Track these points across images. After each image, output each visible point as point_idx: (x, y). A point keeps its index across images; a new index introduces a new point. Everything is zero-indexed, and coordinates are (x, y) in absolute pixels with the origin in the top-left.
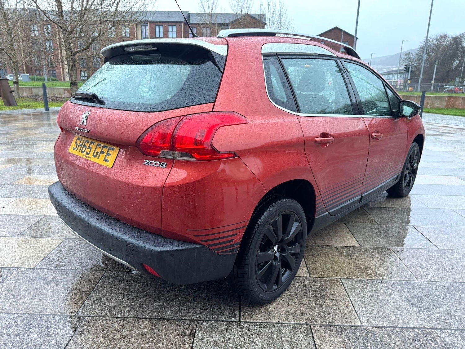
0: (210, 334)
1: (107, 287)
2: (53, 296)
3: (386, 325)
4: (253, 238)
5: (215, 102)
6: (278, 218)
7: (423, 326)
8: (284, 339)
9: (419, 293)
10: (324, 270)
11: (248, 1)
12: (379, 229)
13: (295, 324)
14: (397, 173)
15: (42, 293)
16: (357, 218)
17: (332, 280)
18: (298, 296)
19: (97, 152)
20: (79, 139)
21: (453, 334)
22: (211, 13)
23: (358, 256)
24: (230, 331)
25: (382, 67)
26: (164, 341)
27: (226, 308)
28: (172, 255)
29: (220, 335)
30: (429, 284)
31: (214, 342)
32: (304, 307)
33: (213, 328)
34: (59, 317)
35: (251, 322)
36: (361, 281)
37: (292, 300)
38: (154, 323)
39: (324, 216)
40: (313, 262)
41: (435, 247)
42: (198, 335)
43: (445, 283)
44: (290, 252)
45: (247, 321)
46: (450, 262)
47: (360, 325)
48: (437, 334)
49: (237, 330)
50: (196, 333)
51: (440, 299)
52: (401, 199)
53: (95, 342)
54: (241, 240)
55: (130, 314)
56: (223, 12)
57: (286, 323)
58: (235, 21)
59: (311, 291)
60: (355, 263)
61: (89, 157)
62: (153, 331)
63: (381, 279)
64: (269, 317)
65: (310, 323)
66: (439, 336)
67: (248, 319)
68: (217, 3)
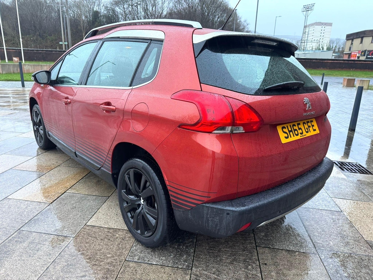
19: (307, 128)
20: (283, 128)
61: (305, 135)
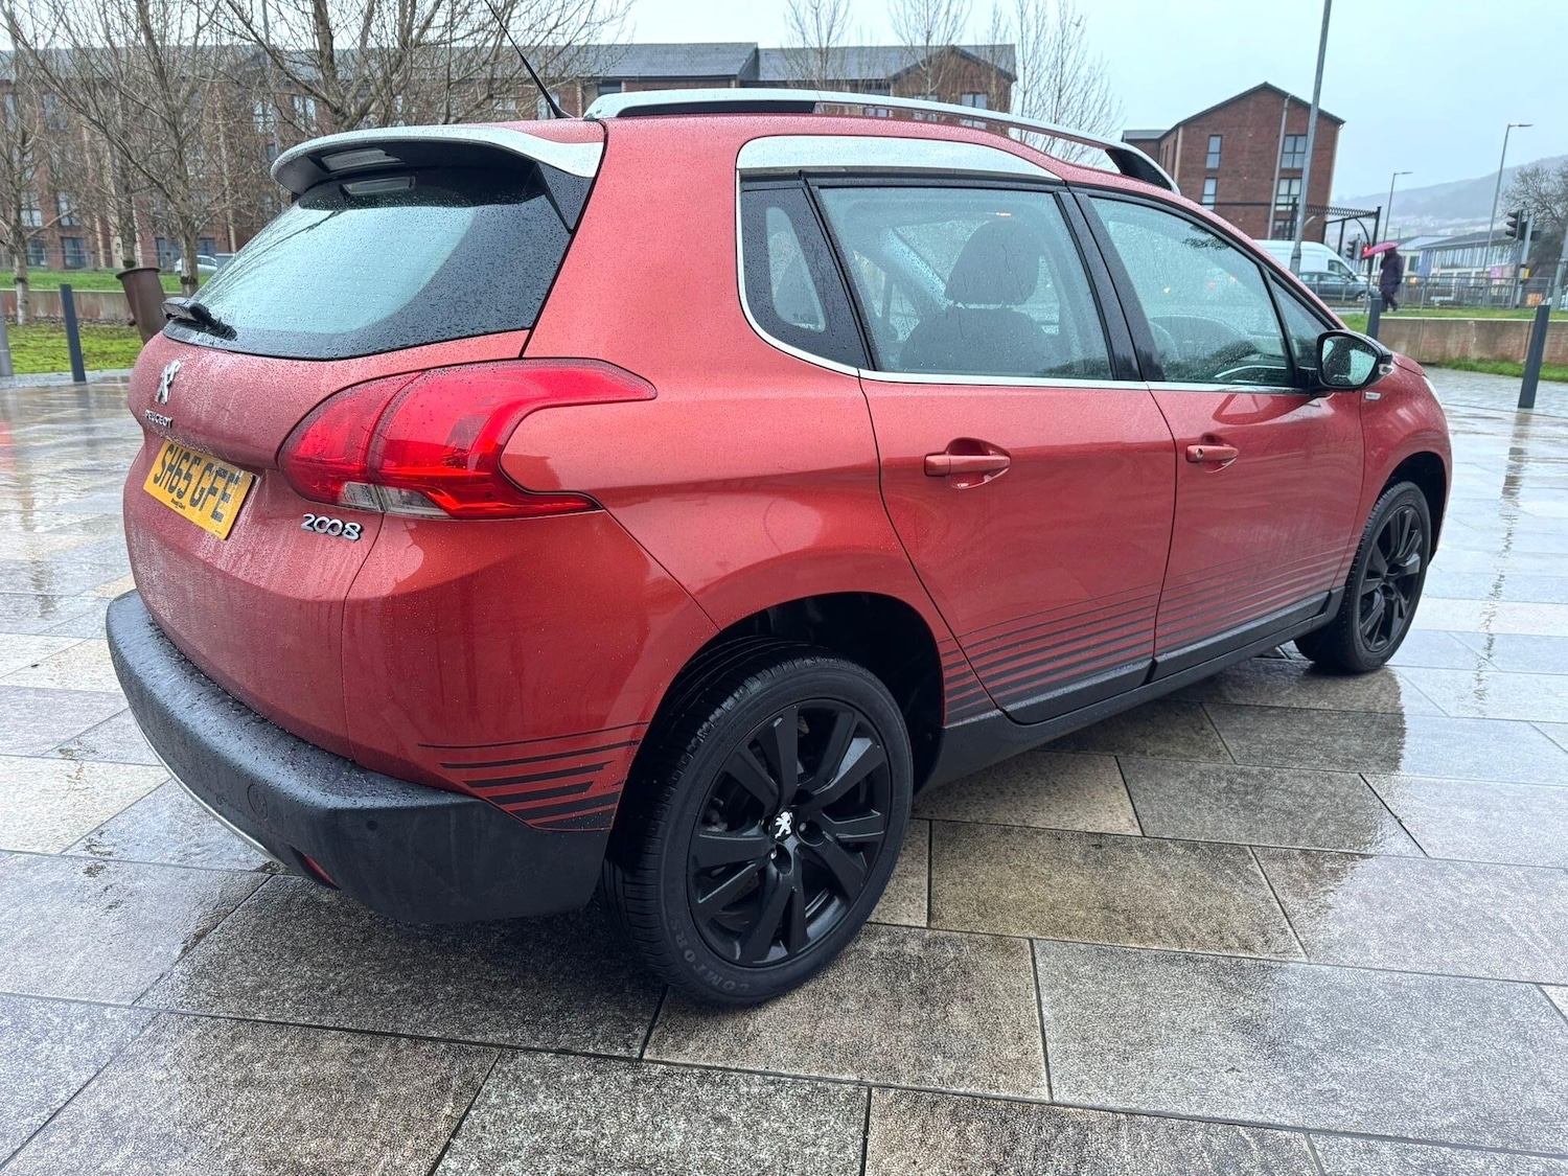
0: (529, 1094)
1: (257, 925)
2: (87, 944)
3: (1134, 1106)
4: (674, 784)
5: (532, 329)
6: (780, 720)
7: (1271, 1118)
8: (766, 1125)
9: (1296, 1005)
10: (984, 909)
11: (950, 4)
12: (1231, 782)
13: (820, 1079)
14: (1328, 586)
15: (57, 933)
16: (1167, 740)
17: (1002, 944)
18: (866, 989)
19: (203, 490)
20: (171, 448)
21: (1371, 1151)
22: (824, 46)
23: (1121, 869)
24: (596, 1089)
25: (1437, 222)
26: (375, 1106)
27: (610, 1013)
28: (372, 825)
29: (561, 1099)
30: (1347, 978)
31: (532, 1119)
32: (871, 1027)
33: (544, 1073)
34: (83, 1009)
35: (676, 1064)
36: (1101, 952)
37: (839, 999)
38: (364, 1045)
39: (980, 721)
40: (958, 880)
41: (1418, 849)
42: (488, 1095)
43: (1404, 976)
44: (837, 839)
45: (665, 1059)
46: (1453, 904)
47: (1046, 1098)
48: (1313, 1148)
49: (619, 1087)
50: (484, 1087)
51: (1367, 1030)
52: (1352, 682)
53: (162, 1094)
54: (621, 787)
55: (297, 1015)
56: (866, 43)
57: (793, 1073)
58: (908, 71)
59: (913, 975)
60: (1103, 891)
61: (182, 507)
62: (351, 1071)
63: (1177, 950)
64: (740, 1050)
65: (873, 1081)
66: (1317, 1158)
67: (669, 1055)
68: (846, 13)
